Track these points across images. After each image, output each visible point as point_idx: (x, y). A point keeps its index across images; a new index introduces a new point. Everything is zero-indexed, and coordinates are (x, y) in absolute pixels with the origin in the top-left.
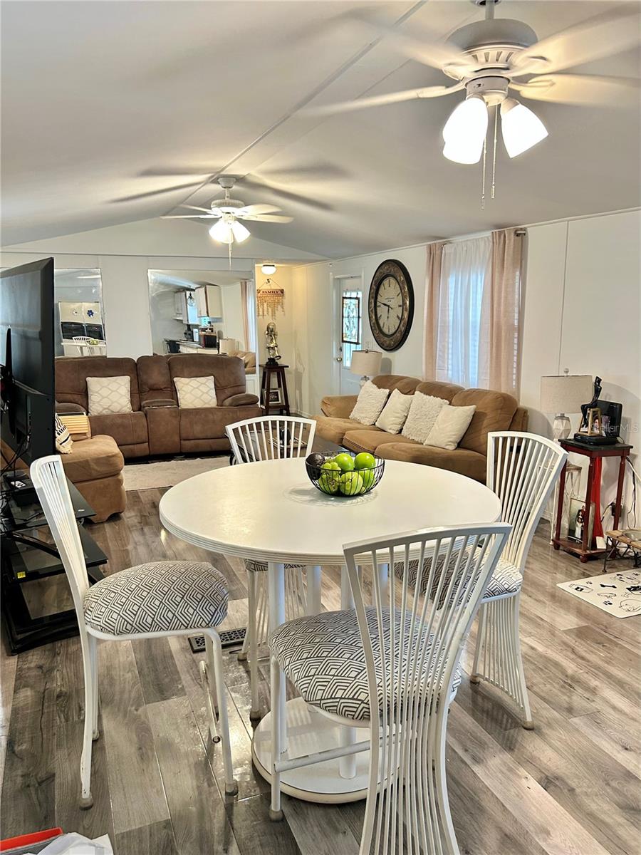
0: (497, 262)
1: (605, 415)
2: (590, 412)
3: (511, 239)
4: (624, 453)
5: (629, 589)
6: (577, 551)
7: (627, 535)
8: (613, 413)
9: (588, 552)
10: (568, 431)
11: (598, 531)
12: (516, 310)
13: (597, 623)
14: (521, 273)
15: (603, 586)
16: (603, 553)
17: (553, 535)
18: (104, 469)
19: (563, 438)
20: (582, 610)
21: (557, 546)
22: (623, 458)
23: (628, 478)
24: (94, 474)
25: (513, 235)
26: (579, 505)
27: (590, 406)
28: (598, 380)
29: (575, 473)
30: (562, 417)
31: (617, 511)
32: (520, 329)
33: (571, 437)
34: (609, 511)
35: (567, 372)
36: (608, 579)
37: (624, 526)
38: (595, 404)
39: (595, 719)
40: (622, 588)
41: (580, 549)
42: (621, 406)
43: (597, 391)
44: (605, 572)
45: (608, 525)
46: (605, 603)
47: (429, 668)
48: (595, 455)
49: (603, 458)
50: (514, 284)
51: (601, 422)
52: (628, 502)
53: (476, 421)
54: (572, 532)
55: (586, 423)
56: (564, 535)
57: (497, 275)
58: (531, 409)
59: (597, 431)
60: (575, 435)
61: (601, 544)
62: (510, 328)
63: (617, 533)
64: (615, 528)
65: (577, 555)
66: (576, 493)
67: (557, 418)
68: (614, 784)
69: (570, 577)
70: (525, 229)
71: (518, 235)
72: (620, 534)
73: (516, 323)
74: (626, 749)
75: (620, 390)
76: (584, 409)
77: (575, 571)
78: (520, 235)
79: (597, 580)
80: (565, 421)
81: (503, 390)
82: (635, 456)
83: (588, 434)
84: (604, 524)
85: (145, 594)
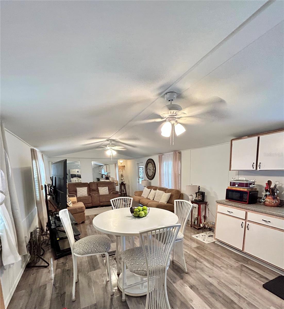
0: (175, 159)
1: (201, 195)
2: (198, 194)
3: (178, 154)
4: (206, 203)
5: (208, 236)
6: (196, 227)
7: (207, 223)
8: (203, 194)
9: (199, 227)
10: (193, 199)
11: (201, 223)
12: (180, 170)
13: (201, 245)
14: (180, 162)
15: (202, 236)
16: (202, 227)
17: (190, 223)
18: (81, 210)
19: (192, 200)
20: (198, 242)
21: (191, 226)
22: (206, 205)
23: (207, 209)
24: (78, 212)
25: (178, 153)
26: (196, 216)
27: (198, 193)
28: (199, 186)
29: (195, 208)
30: (191, 195)
31: (205, 217)
32: (181, 175)
33: (193, 200)
34: (203, 217)
35: (192, 185)
36: (203, 234)
37: (207, 221)
38: (199, 192)
39: (202, 270)
40: (207, 236)
41: (197, 227)
42: (205, 192)
43: (199, 189)
44: (203, 232)
45: (203, 221)
46: (203, 240)
47: (162, 261)
48: (199, 204)
49: (201, 205)
50: (179, 164)
51: (200, 196)
52: (207, 215)
53: (171, 196)
54: (195, 223)
55: (197, 197)
56: (193, 223)
57: (175, 162)
58: (184, 194)
59: (199, 199)
60: (195, 200)
61: (201, 225)
62: (178, 175)
63: (205, 223)
64: (205, 222)
65: (196, 228)
66: (195, 213)
67: (190, 196)
68: (208, 286)
69: (195, 234)
70: (181, 152)
71: (179, 153)
72: (206, 223)
73: (180, 173)
74: (210, 277)
75: (204, 189)
76: (196, 193)
77: (196, 232)
78: (180, 153)
79: (201, 234)
80: (192, 196)
81: (177, 189)
82: (208, 204)
83: (197, 199)
84: (202, 221)
85: (89, 244)
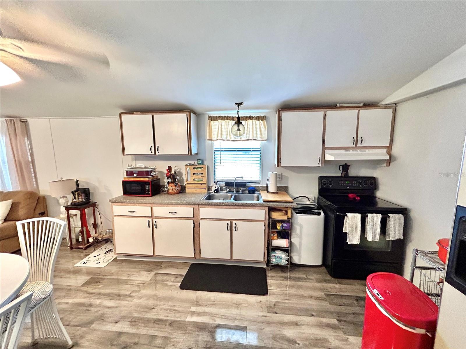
0: (12, 133)
1: (83, 193)
2: (76, 193)
3: (18, 124)
4: (94, 205)
5: (105, 253)
6: (81, 247)
7: (100, 234)
8: (86, 192)
9: (86, 245)
10: (67, 202)
11: (89, 236)
12: (29, 154)
13: (95, 274)
14: (28, 139)
15: (95, 257)
16: (93, 244)
17: (69, 244)
19: (66, 205)
20: (89, 272)
21: (71, 248)
22: (94, 207)
23: (97, 214)
26: (78, 229)
27: (76, 191)
28: (77, 181)
29: (74, 217)
30: (63, 197)
31: (95, 226)
32: (33, 162)
33: (69, 204)
34: (92, 226)
35: (62, 179)
36: (95, 253)
37: (99, 230)
38: (78, 190)
39: (102, 318)
40: (102, 254)
41: (82, 245)
42: (89, 189)
43: (78, 185)
44: (95, 250)
45: (92, 232)
46: (97, 264)
48: (81, 209)
49: (86, 210)
50: (25, 143)
51: (82, 196)
52: (98, 221)
54: (77, 240)
55: (75, 198)
56: (74, 241)
57: (13, 139)
58: (46, 195)
59: (81, 200)
60: (71, 203)
61: (91, 240)
62: (27, 163)
63: (97, 235)
64: (96, 233)
65: (82, 248)
66: (76, 225)
67: (61, 198)
68: (115, 343)
69: (80, 259)
70: (26, 120)
71: (22, 122)
72: (98, 235)
73: (30, 160)
74: (116, 322)
75: (87, 183)
76: (73, 193)
77: (82, 255)
78: (24, 122)
79: (92, 255)
80: (65, 199)
81: (29, 189)
82: (98, 205)
83: (77, 202)
84: (91, 232)
